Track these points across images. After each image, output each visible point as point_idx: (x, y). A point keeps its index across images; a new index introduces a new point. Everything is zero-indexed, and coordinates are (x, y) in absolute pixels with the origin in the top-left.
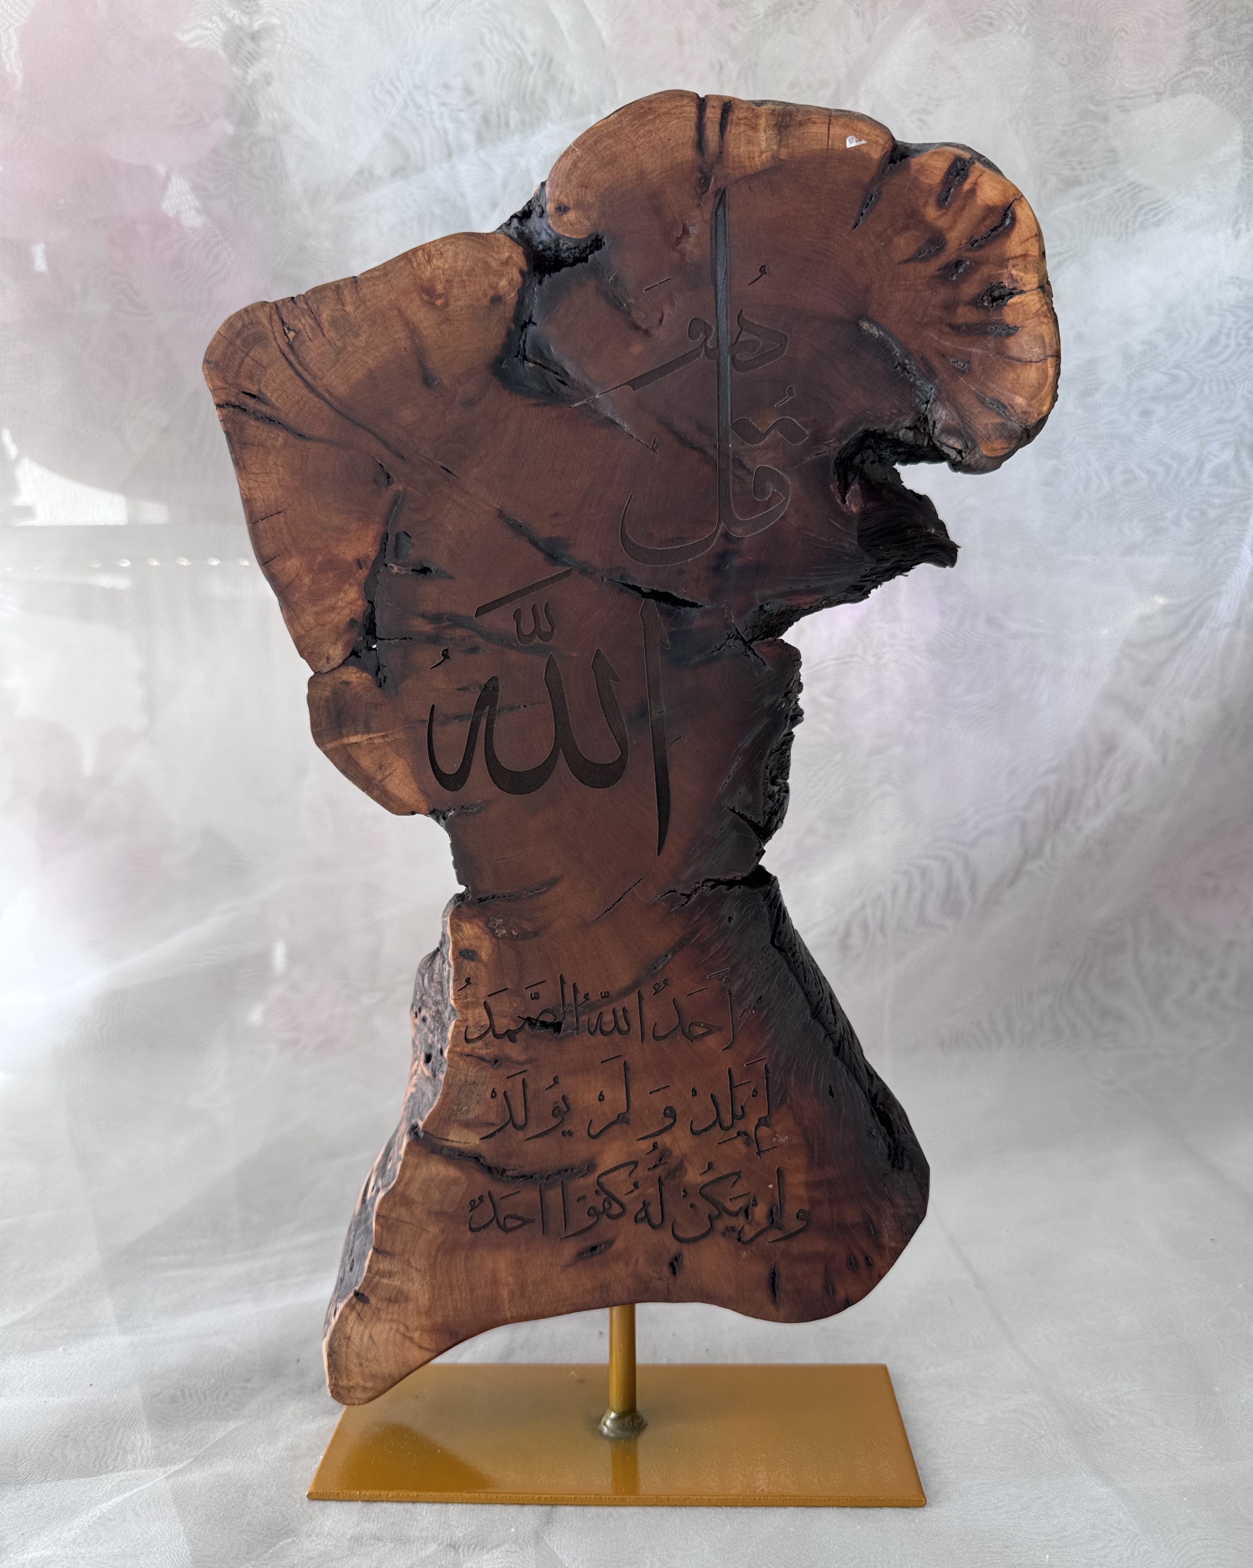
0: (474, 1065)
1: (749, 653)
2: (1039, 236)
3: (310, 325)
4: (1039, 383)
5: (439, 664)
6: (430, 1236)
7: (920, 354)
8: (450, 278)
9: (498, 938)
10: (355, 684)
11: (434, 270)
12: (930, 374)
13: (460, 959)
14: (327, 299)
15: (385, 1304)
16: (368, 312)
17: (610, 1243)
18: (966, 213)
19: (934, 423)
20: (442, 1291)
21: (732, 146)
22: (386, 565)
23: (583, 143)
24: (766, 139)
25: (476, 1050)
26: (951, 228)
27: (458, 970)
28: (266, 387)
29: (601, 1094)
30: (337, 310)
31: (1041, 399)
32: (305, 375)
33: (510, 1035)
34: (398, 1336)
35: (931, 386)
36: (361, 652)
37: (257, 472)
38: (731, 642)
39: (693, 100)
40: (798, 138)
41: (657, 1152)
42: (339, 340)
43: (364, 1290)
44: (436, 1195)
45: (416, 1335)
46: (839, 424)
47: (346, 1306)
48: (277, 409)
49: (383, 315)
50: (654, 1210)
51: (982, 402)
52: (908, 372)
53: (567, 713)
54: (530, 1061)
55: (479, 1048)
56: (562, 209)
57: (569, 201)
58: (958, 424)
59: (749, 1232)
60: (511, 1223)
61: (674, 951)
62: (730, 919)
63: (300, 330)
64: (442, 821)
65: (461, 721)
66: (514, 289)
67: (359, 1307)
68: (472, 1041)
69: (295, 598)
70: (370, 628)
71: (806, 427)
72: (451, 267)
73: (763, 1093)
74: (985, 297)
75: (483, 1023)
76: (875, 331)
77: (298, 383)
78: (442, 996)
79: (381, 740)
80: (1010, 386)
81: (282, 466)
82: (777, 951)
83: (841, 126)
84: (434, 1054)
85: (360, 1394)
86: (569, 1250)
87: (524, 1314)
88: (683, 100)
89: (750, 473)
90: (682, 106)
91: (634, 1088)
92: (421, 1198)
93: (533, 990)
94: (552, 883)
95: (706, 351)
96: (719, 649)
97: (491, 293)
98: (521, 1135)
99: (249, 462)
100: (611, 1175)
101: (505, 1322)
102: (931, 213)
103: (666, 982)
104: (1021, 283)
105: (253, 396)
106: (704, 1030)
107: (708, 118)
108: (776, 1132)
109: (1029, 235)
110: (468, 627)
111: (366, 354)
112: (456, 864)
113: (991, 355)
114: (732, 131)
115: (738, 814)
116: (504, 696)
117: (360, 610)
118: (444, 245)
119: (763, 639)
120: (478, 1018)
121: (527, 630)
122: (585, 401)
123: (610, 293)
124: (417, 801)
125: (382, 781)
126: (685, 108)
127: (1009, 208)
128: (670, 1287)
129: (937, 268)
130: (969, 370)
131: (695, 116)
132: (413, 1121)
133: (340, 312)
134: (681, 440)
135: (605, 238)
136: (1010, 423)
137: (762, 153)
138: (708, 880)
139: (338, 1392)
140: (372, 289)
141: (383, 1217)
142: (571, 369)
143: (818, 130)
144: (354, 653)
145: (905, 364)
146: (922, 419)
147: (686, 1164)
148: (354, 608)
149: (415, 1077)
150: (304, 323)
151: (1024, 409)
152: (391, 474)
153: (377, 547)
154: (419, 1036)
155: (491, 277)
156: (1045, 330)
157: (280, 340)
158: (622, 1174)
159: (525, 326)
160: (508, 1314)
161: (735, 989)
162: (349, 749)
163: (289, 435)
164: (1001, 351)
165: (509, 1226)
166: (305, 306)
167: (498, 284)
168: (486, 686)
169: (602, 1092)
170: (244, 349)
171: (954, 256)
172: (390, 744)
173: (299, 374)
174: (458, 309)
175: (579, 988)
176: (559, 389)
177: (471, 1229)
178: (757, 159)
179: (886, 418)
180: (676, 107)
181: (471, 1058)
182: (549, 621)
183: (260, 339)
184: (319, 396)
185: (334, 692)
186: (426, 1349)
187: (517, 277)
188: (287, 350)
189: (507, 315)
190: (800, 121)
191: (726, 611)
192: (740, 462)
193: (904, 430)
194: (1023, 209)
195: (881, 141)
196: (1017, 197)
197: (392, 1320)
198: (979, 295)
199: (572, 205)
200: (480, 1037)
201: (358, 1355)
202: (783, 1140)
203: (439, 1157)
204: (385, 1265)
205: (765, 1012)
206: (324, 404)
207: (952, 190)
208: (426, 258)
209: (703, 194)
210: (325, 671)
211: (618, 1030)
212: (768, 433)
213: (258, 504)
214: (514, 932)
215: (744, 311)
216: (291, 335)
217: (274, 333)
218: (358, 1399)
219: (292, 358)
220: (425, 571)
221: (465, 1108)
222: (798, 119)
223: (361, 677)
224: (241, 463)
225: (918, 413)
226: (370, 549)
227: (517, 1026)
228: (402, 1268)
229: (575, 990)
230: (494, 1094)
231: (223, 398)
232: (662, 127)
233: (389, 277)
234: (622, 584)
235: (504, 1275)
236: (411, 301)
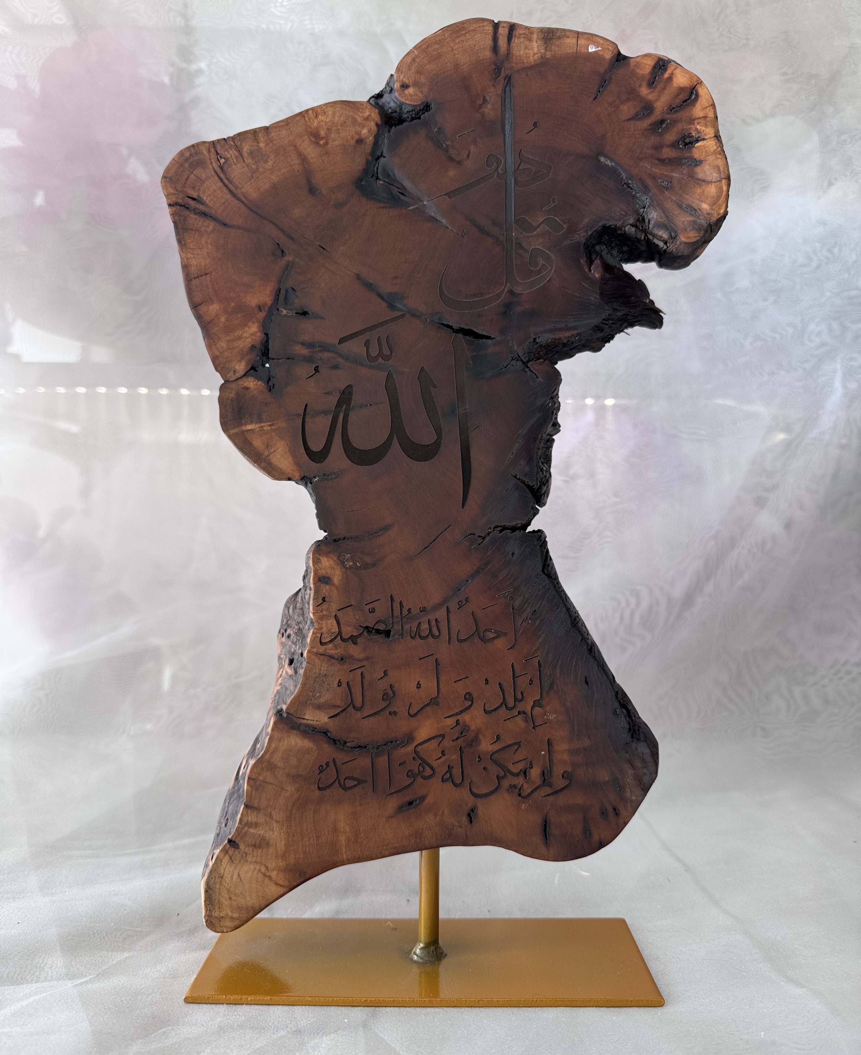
0: (326, 662)
1: (527, 370)
2: (713, 105)
3: (235, 155)
4: (717, 196)
5: (312, 376)
6: (288, 794)
7: (639, 177)
8: (330, 127)
9: (346, 568)
10: (253, 389)
11: (319, 122)
12: (646, 190)
13: (319, 584)
14: (248, 139)
15: (251, 849)
16: (274, 147)
17: (423, 798)
18: (666, 92)
19: (649, 221)
20: (295, 839)
21: (515, 50)
22: (278, 310)
23: (419, 47)
24: (537, 46)
25: (328, 651)
26: (657, 100)
27: (317, 592)
28: (204, 193)
29: (418, 683)
30: (254, 146)
31: (719, 205)
32: (230, 186)
33: (353, 639)
34: (260, 875)
35: (646, 197)
36: (258, 367)
37: (194, 248)
38: (514, 362)
39: (490, 23)
40: (558, 46)
41: (459, 726)
42: (254, 165)
43: (236, 838)
44: (294, 761)
45: (274, 874)
46: (586, 221)
47: (221, 851)
48: (210, 208)
49: (284, 149)
50: (457, 772)
51: (680, 207)
52: (631, 189)
53: (400, 410)
54: (367, 658)
55: (330, 649)
56: (404, 86)
57: (409, 82)
58: (665, 221)
59: (527, 789)
60: (349, 783)
61: (473, 576)
62: (513, 554)
63: (228, 158)
64: (309, 485)
65: (325, 415)
66: (372, 135)
67: (231, 852)
68: (325, 644)
69: (214, 331)
70: (265, 352)
71: (564, 223)
72: (330, 121)
73: (536, 682)
74: (680, 143)
75: (334, 631)
76: (609, 163)
77: (225, 191)
78: (303, 617)
79: (269, 428)
80: (698, 197)
81: (211, 244)
82: (547, 578)
83: (585, 39)
84: (296, 657)
85: (229, 924)
86: (392, 804)
87: (357, 856)
88: (484, 22)
89: (527, 251)
90: (483, 26)
91: (443, 678)
92: (282, 764)
93: (370, 606)
94: (386, 529)
95: (498, 174)
96: (505, 367)
97: (357, 137)
98: (359, 715)
99: (189, 241)
100: (425, 745)
101: (343, 864)
102: (644, 91)
103: (467, 600)
104: (703, 134)
105: (194, 199)
106: (494, 635)
107: (500, 33)
108: (546, 712)
109: (707, 105)
110: (333, 352)
111: (272, 174)
112: (318, 515)
113: (685, 178)
114: (515, 41)
115: (519, 479)
116: (357, 399)
117: (258, 339)
118: (327, 107)
119: (536, 361)
120: (330, 627)
121: (374, 353)
122: (417, 206)
123: (435, 138)
124: (292, 470)
125: (268, 456)
126: (485, 28)
127: (694, 88)
128: (468, 833)
129: (649, 124)
130: (671, 187)
131: (492, 32)
132: (279, 707)
133: (256, 147)
134: (482, 230)
135: (432, 105)
136: (699, 220)
137: (534, 54)
138: (497, 527)
139: (211, 922)
140: (278, 133)
141: (253, 779)
142: (407, 184)
143: (571, 41)
144: (253, 368)
145: (629, 184)
146: (640, 220)
147: (481, 736)
148: (254, 338)
149: (281, 679)
150: (231, 154)
151: (708, 212)
152: (284, 250)
153: (272, 298)
154: (284, 650)
155: (357, 127)
156: (720, 162)
157: (214, 164)
158: (433, 745)
159: (378, 158)
160: (345, 857)
161: (517, 604)
162: (246, 434)
163: (217, 224)
164: (692, 176)
165: (347, 786)
166: (232, 143)
167: (361, 132)
168: (343, 391)
169: (419, 681)
170: (190, 170)
171: (659, 117)
172: (274, 430)
173: (226, 186)
174: (334, 147)
175: (404, 604)
176: (399, 198)
177: (319, 789)
178: (531, 58)
179: (617, 217)
180: (480, 27)
181: (324, 656)
182: (389, 347)
183: (201, 163)
184: (239, 199)
185: (238, 394)
186: (281, 886)
187: (374, 128)
188: (218, 170)
189: (366, 151)
190: (559, 36)
191: (510, 342)
192: (520, 245)
193: (629, 226)
194: (702, 89)
195: (611, 48)
196: (699, 82)
197: (256, 862)
198: (676, 141)
199: (411, 84)
200: (331, 641)
201: (228, 891)
202: (552, 717)
203: (298, 732)
204: (252, 817)
205: (538, 622)
206: (242, 204)
207: (657, 77)
208: (315, 115)
209: (496, 78)
210: (232, 380)
211: (432, 635)
212: (539, 226)
213: (193, 269)
214: (358, 564)
215: (523, 150)
216: (222, 161)
217: (210, 159)
218: (226, 927)
219: (222, 175)
220: (305, 313)
221: (318, 694)
222: (558, 35)
223: (257, 384)
224: (183, 242)
225: (638, 214)
226: (268, 299)
227: (358, 632)
228: (265, 820)
229: (401, 606)
230: (340, 682)
231: (174, 199)
232: (471, 38)
233: (289, 127)
234: (440, 323)
235: (342, 826)
236: (303, 141)
